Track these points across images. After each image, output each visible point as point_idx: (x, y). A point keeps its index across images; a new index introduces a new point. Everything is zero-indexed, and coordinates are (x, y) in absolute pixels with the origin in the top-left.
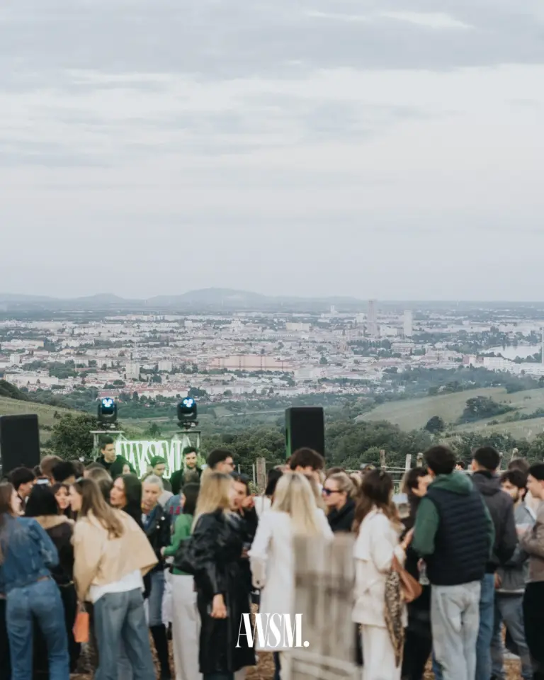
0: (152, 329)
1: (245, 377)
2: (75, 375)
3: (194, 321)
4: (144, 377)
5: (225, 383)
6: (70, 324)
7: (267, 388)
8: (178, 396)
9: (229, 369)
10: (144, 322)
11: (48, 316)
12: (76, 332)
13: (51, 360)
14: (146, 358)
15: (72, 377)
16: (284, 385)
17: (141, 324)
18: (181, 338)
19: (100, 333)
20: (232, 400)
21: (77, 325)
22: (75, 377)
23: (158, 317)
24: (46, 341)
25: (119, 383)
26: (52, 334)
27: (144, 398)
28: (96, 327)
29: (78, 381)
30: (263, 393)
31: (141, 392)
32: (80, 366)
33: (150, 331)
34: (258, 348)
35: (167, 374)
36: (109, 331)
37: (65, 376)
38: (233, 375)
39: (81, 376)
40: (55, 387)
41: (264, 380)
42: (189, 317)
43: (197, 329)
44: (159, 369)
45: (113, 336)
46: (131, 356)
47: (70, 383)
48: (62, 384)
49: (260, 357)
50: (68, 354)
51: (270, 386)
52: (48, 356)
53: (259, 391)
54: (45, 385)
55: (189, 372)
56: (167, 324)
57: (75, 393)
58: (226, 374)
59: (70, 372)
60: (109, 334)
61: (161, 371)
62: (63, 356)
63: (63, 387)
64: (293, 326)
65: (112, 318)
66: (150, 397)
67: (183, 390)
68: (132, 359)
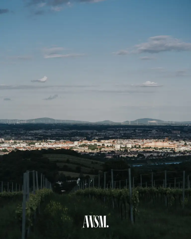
0: (124, 133)
1: (158, 150)
2: (97, 149)
3: (139, 130)
4: (122, 150)
5: (150, 152)
6: (95, 131)
7: (166, 154)
8: (134, 156)
9: (152, 147)
10: (121, 130)
12: (97, 134)
13: (89, 143)
14: (122, 143)
15: (96, 150)
16: (171, 153)
17: (120, 131)
18: (134, 136)
19: (106, 134)
20: (153, 158)
21: (97, 131)
22: (97, 150)
23: (126, 129)
24: (87, 137)
25: (113, 152)
26: (89, 135)
27: (122, 157)
28: (104, 132)
29: (99, 151)
30: (164, 155)
31: (121, 155)
32: (99, 146)
34: (162, 140)
35: (130, 149)
37: (94, 149)
38: (153, 149)
39: (99, 149)
40: (90, 153)
41: (164, 151)
42: (137, 129)
43: (140, 133)
44: (127, 147)
45: (110, 135)
46: (117, 142)
48: (93, 152)
49: (163, 143)
50: (94, 141)
53: (163, 155)
54: (87, 152)
55: (137, 148)
56: (129, 131)
57: (97, 155)
58: (151, 149)
59: (95, 148)
60: (109, 135)
62: (93, 142)
63: (93, 153)
64: (175, 132)
65: (110, 129)
66: (124, 157)
67: (136, 154)
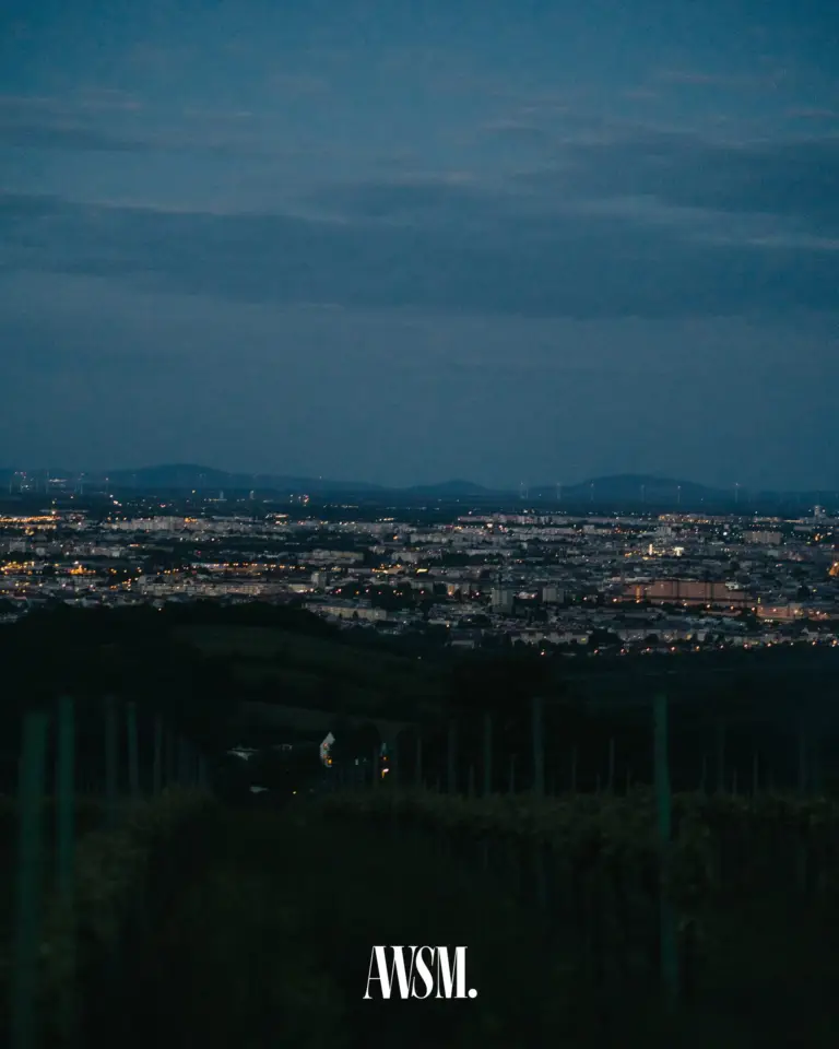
0: (532, 537)
1: (679, 614)
3: (598, 526)
4: (519, 611)
5: (648, 624)
6: (405, 528)
7: (715, 633)
8: (574, 641)
9: (653, 601)
10: (520, 525)
11: (369, 515)
12: (414, 539)
13: (376, 582)
14: (523, 582)
15: (408, 609)
16: (741, 629)
17: (515, 530)
18: (577, 552)
19: (450, 542)
20: (658, 650)
21: (414, 529)
22: (412, 609)
23: (542, 519)
24: (367, 553)
25: (480, 621)
26: (376, 542)
27: (520, 642)
28: (444, 533)
29: (418, 616)
30: (709, 637)
31: (518, 634)
33: (528, 541)
34: (699, 570)
35: (555, 608)
36: (464, 540)
37: (397, 608)
38: (660, 611)
39: (422, 607)
40: (380, 624)
41: (709, 620)
42: (591, 520)
43: (604, 539)
44: (544, 599)
45: (472, 547)
46: (501, 577)
47: (404, 619)
48: (391, 620)
49: (704, 584)
50: (401, 572)
51: (719, 629)
52: (369, 576)
53: (701, 637)
54: (365, 620)
55: (589, 604)
56: (556, 530)
57: (410, 635)
58: (649, 609)
60: (465, 543)
61: (546, 603)
62: (393, 575)
63: (392, 625)
64: (756, 537)
66: (530, 643)
67: (581, 632)
68: (501, 583)
